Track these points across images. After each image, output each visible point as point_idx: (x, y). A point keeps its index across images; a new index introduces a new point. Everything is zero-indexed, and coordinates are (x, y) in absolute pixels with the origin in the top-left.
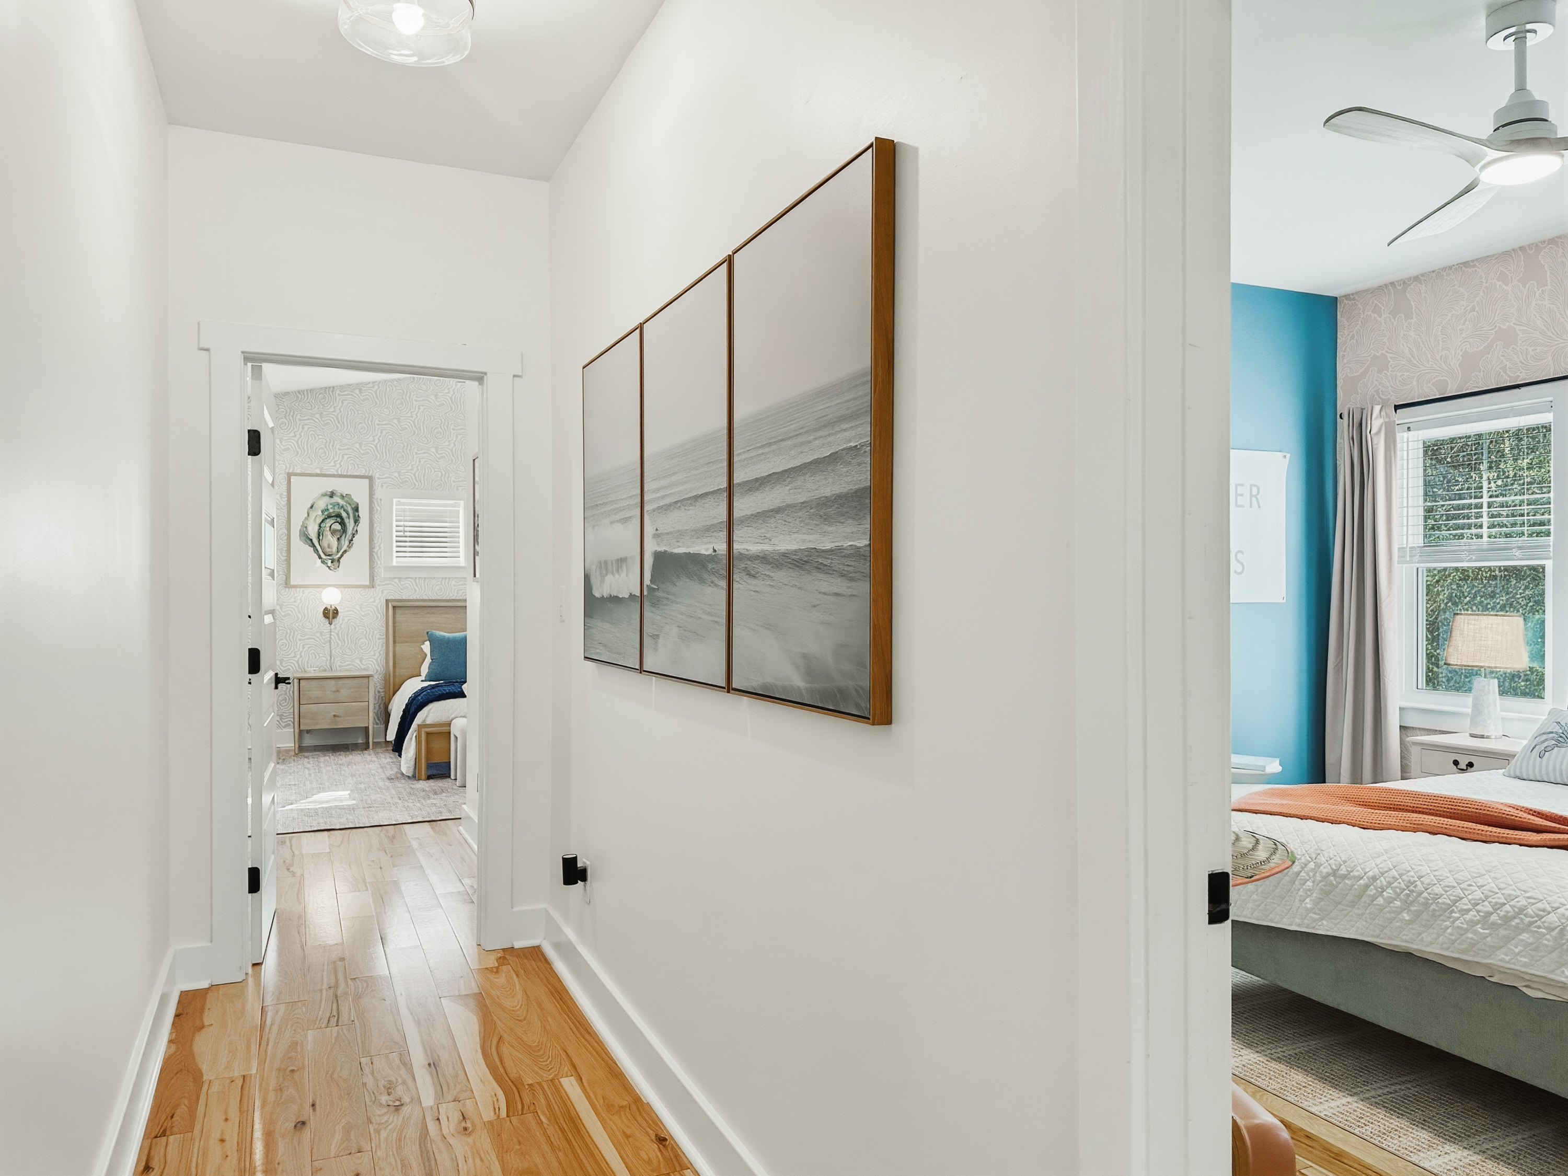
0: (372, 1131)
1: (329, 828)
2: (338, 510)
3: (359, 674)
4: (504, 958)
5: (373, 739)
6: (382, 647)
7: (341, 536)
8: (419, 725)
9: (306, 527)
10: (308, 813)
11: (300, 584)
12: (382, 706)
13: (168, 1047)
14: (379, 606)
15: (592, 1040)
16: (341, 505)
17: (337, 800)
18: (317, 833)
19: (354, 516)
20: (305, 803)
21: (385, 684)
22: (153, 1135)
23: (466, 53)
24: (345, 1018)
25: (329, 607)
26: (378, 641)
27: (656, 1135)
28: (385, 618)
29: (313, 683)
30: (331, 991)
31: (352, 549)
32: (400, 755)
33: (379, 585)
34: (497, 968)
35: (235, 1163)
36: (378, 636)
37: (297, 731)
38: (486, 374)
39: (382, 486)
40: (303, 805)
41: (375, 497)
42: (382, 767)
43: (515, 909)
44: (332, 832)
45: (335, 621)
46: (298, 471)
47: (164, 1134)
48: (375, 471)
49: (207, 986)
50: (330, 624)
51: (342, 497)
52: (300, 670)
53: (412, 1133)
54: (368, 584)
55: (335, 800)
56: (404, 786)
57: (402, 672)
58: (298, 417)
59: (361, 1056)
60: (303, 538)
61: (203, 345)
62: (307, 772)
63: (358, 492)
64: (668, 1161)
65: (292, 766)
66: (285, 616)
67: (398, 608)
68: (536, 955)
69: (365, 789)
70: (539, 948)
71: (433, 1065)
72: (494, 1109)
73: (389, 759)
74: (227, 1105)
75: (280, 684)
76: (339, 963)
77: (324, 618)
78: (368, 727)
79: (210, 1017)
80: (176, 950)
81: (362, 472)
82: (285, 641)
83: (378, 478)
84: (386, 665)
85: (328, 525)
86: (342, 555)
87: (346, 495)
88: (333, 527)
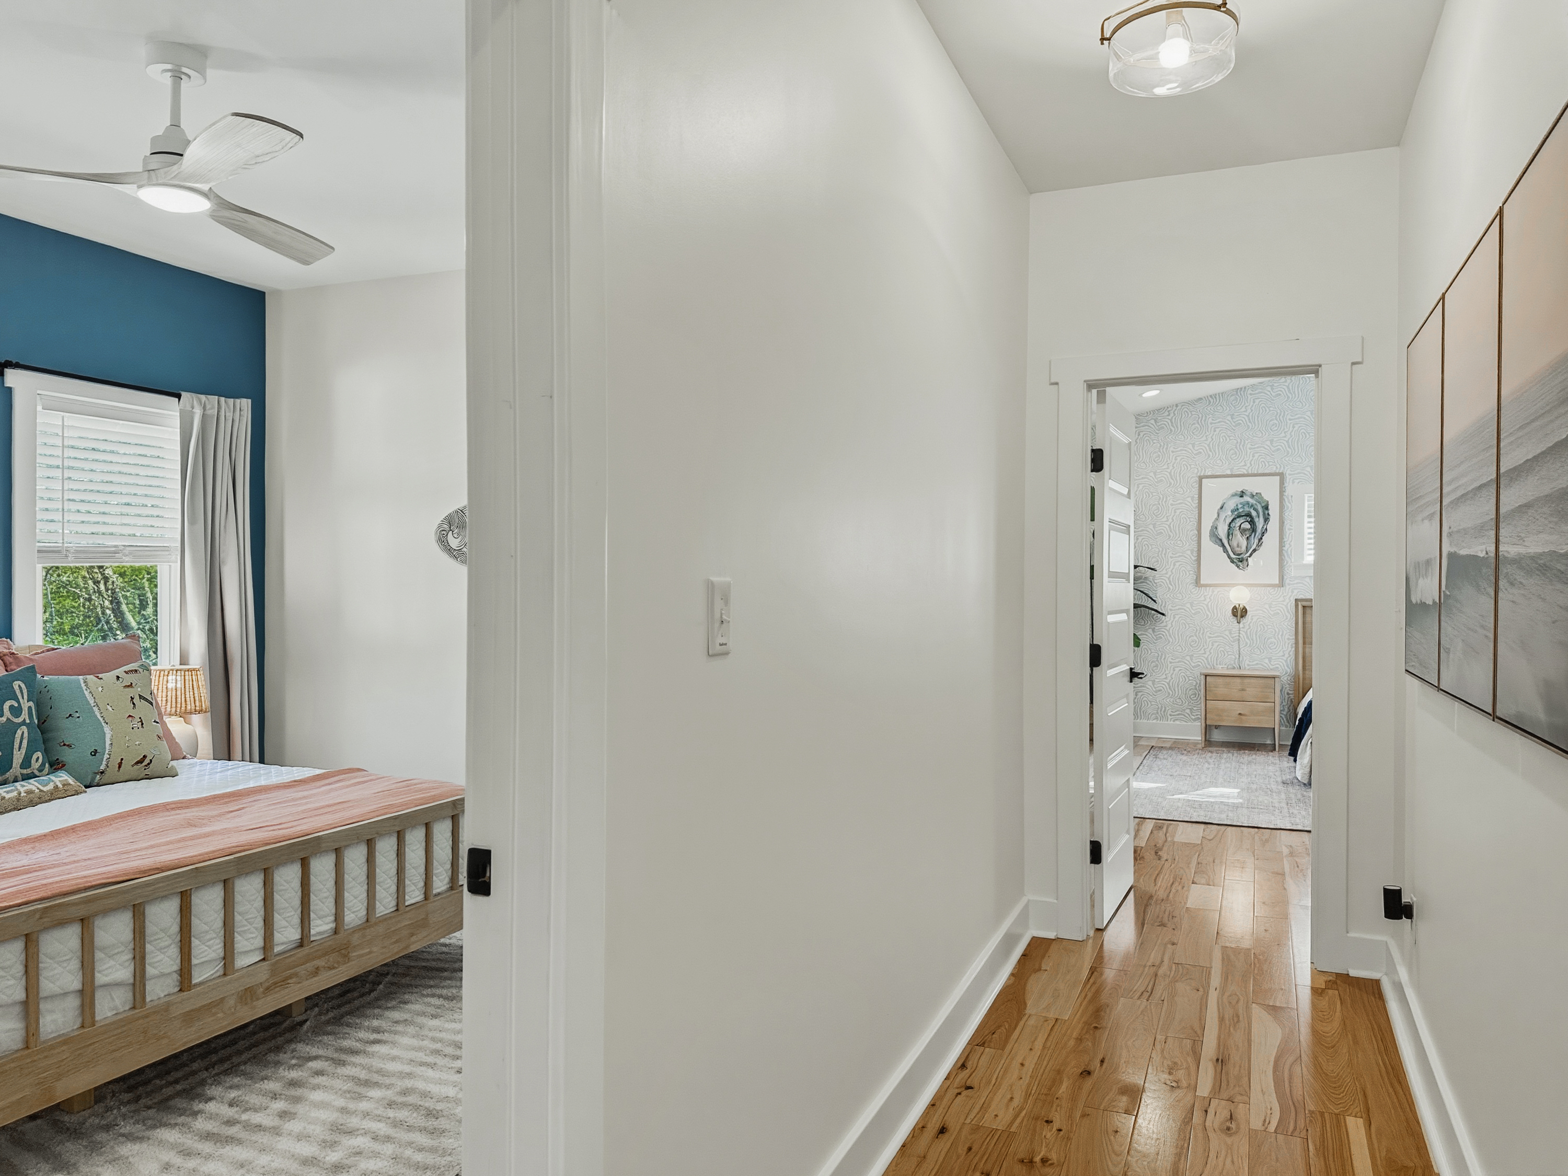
0: (1144, 1100)
1: (1207, 821)
2: (1249, 509)
3: (1265, 674)
4: (1335, 982)
5: (1279, 740)
6: (1292, 648)
7: (1250, 536)
9: (1216, 528)
10: (1192, 804)
11: (1209, 582)
12: (1291, 708)
13: (1009, 979)
14: (1289, 606)
15: (1400, 1090)
16: (1251, 504)
17: (1225, 797)
18: (1194, 825)
19: (1264, 514)
20: (1194, 795)
21: (1294, 686)
22: (974, 1044)
23: (1232, 65)
24: (1156, 996)
25: (1237, 606)
26: (1287, 642)
28: (1294, 619)
29: (1220, 680)
30: (1153, 970)
31: (1262, 548)
32: (1295, 761)
33: (1289, 584)
34: (1323, 990)
35: (1025, 1085)
36: (1287, 636)
37: (1204, 725)
38: (1320, 366)
39: (1293, 483)
40: (1190, 797)
41: (1286, 494)
43: (1351, 935)
44: (1209, 826)
45: (1244, 621)
46: (1209, 474)
47: (983, 1045)
48: (1286, 468)
49: (1053, 937)
50: (1239, 623)
51: (1252, 496)
52: (1208, 666)
54: (1277, 582)
55: (1222, 796)
56: (1292, 791)
58: (1210, 420)
59: (1158, 1033)
60: (1213, 539)
61: (1053, 381)
62: (1207, 765)
63: (1268, 490)
65: (1195, 759)
66: (1195, 614)
67: (1304, 608)
68: (1373, 988)
69: (1256, 790)
70: (1377, 982)
71: (1221, 1061)
72: (1265, 1120)
73: (1287, 762)
74: (1036, 1039)
75: (1136, 679)
76: (1169, 946)
77: (1232, 617)
78: (1274, 728)
79: (1047, 964)
80: (1029, 901)
81: (1273, 469)
82: (1195, 638)
83: (1290, 475)
84: (1295, 668)
85: (1238, 524)
86: (1251, 554)
87: (1256, 494)
88: (1243, 526)
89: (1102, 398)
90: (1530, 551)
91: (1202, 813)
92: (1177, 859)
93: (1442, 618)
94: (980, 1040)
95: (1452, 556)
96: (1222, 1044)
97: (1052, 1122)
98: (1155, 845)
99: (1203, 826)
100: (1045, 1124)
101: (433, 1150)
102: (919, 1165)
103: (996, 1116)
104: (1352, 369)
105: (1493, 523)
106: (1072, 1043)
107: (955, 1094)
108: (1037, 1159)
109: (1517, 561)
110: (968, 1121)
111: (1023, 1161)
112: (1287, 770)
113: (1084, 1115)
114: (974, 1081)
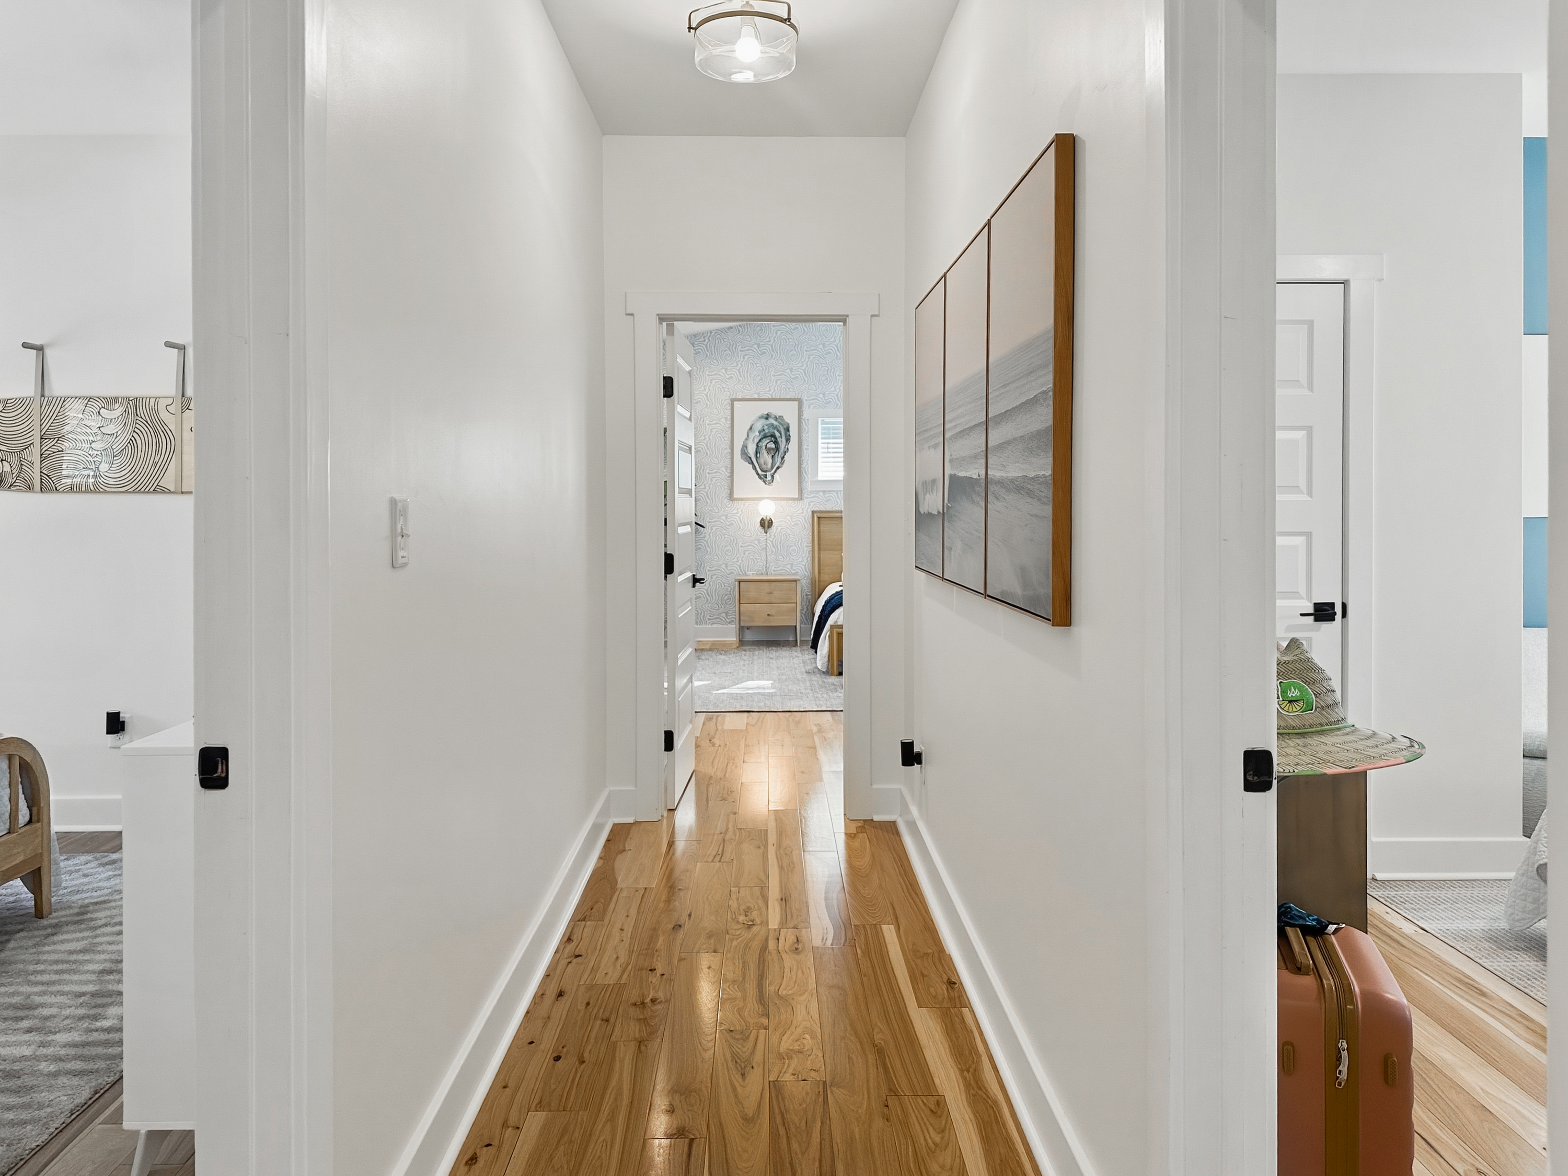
0: (727, 939)
1: (750, 710)
2: (773, 431)
3: (783, 578)
4: (863, 827)
6: (809, 554)
7: (775, 454)
8: (831, 626)
9: (746, 447)
10: (735, 697)
11: (741, 497)
12: (809, 607)
13: (598, 862)
14: (806, 517)
15: (918, 900)
16: (774, 426)
17: (761, 688)
18: (739, 714)
19: (786, 434)
20: (735, 688)
21: (812, 590)
22: (577, 920)
23: (793, 67)
24: (727, 857)
25: (765, 518)
26: (806, 549)
27: (949, 979)
28: (811, 528)
29: (752, 585)
30: (721, 836)
31: (784, 466)
32: (816, 652)
33: (807, 498)
34: (855, 835)
35: (627, 945)
36: (805, 544)
37: (738, 627)
38: (847, 316)
39: (809, 407)
40: (734, 690)
41: (803, 418)
42: (804, 663)
43: (875, 786)
44: (751, 713)
45: (770, 531)
46: (740, 397)
47: (584, 920)
48: (804, 394)
49: (632, 822)
50: (766, 532)
51: (776, 418)
52: (741, 573)
53: (756, 945)
54: (797, 497)
55: (759, 688)
56: (817, 679)
57: (825, 578)
59: (732, 885)
60: (744, 457)
61: (629, 312)
62: (742, 663)
63: (789, 414)
64: (951, 999)
65: (731, 658)
66: (729, 526)
67: (822, 519)
68: (891, 828)
69: (786, 680)
70: (894, 823)
71: (784, 900)
72: (823, 938)
73: (808, 655)
74: (630, 907)
75: (698, 584)
76: (732, 816)
77: (761, 528)
78: (796, 626)
79: (630, 844)
80: (610, 790)
81: (792, 396)
82: (730, 548)
83: (806, 400)
84: (812, 571)
85: (764, 444)
86: (775, 471)
87: (780, 416)
88: (768, 446)
89: (671, 330)
90: (1010, 475)
91: (744, 704)
92: (728, 744)
93: (945, 525)
94: (582, 916)
95: (952, 477)
96: (784, 887)
97: (655, 970)
98: (709, 734)
99: (746, 714)
100: (650, 972)
101: (26, 1106)
102: (545, 1025)
103: (606, 974)
104: (871, 321)
105: (984, 454)
106: (662, 905)
107: (566, 963)
108: (648, 1000)
109: (1000, 483)
110: (582, 983)
111: (635, 1004)
112: (808, 661)
113: (680, 960)
114: (581, 950)
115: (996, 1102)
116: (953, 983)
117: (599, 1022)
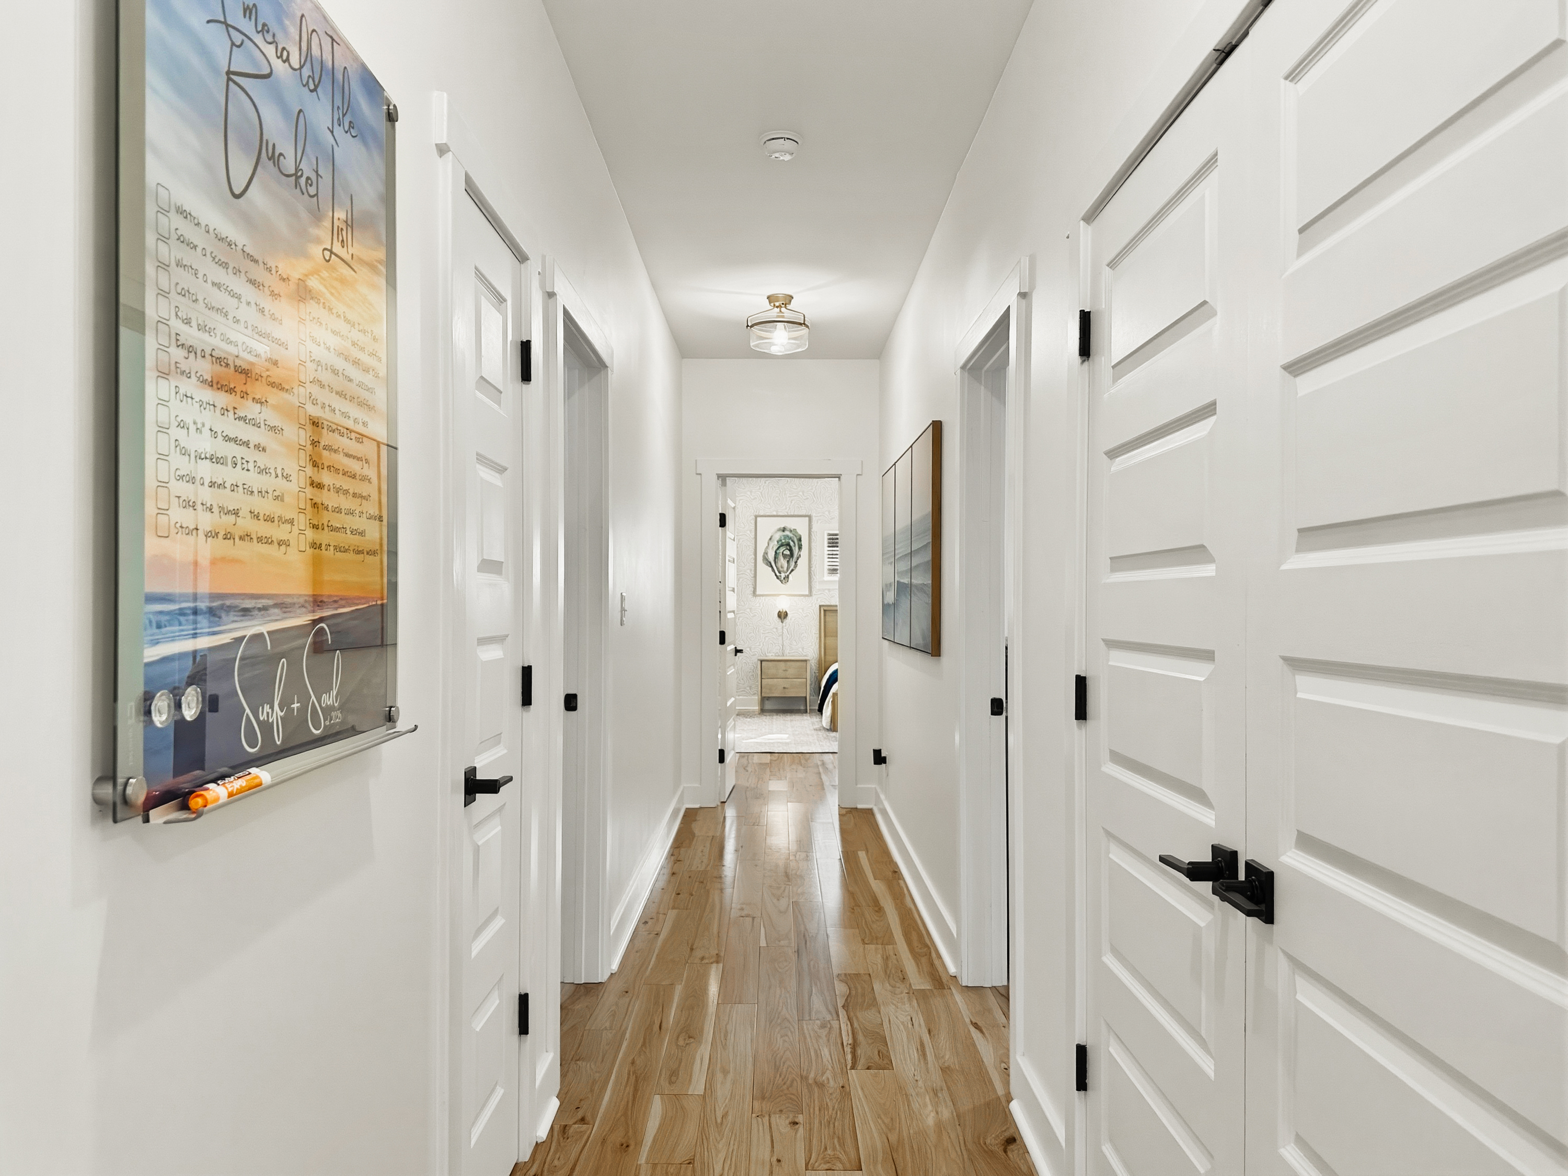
0: (766, 855)
1: (771, 752)
2: (788, 541)
3: (800, 659)
4: (850, 813)
5: (809, 704)
6: (817, 640)
7: (790, 560)
8: (833, 694)
9: (767, 554)
10: (760, 744)
11: (763, 593)
12: (817, 681)
13: (680, 825)
14: (815, 610)
16: (789, 537)
17: (780, 739)
18: (764, 754)
19: (799, 544)
21: (819, 667)
22: (674, 848)
25: (781, 611)
26: (814, 635)
27: (893, 870)
28: (819, 619)
29: (771, 664)
31: (797, 568)
32: (822, 714)
33: (815, 595)
34: (846, 819)
36: (814, 632)
37: (760, 697)
38: (841, 474)
39: (817, 522)
40: (759, 740)
41: (813, 530)
42: (812, 723)
43: (859, 786)
44: (773, 754)
45: (786, 621)
46: (762, 514)
47: (679, 847)
48: (813, 512)
49: (700, 807)
50: (782, 622)
51: (791, 531)
52: (763, 654)
53: (783, 858)
54: (808, 593)
55: (778, 739)
56: (823, 734)
57: (830, 658)
60: (765, 561)
61: (699, 472)
62: (764, 723)
63: (800, 526)
64: (893, 877)
65: (756, 720)
66: (753, 617)
67: (827, 611)
68: (870, 814)
69: (798, 734)
70: (871, 809)
73: (815, 717)
74: (705, 843)
75: (738, 654)
77: (778, 618)
78: (806, 696)
79: (700, 816)
80: (681, 794)
81: (803, 513)
82: (753, 634)
83: (815, 516)
84: (820, 654)
85: (781, 551)
86: (790, 573)
87: (794, 529)
88: (784, 552)
89: (724, 484)
91: (767, 748)
92: (757, 771)
94: (677, 846)
96: (798, 835)
97: (726, 865)
98: (742, 765)
99: (769, 755)
100: (723, 866)
104: (857, 478)
112: (816, 722)
115: (910, 909)
116: (896, 872)
117: (697, 883)
